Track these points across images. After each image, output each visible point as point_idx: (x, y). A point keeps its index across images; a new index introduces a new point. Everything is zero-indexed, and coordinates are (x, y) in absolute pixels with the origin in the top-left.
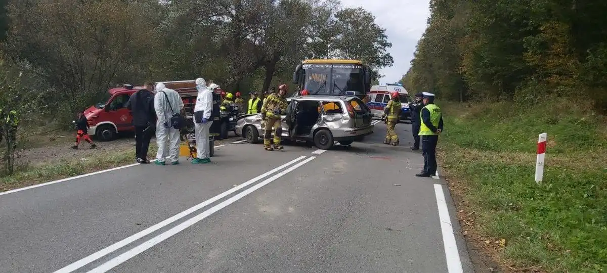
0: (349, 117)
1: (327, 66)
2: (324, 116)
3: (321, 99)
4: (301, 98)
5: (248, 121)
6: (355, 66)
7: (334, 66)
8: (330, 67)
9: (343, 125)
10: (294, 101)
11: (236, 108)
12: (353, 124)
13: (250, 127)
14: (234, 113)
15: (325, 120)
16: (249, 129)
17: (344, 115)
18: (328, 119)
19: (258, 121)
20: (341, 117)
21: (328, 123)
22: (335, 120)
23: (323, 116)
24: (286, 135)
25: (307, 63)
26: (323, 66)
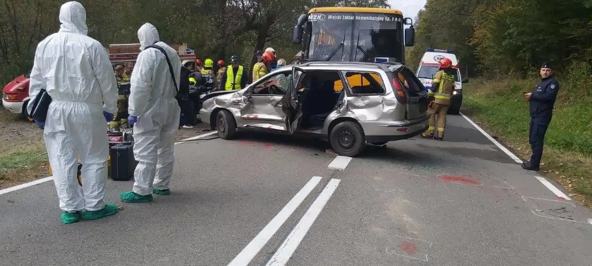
0: (395, 100)
1: (347, 18)
2: (350, 98)
3: (343, 67)
4: (308, 66)
5: (219, 102)
6: (391, 18)
7: (357, 17)
8: (352, 18)
9: (384, 116)
10: (297, 69)
11: (211, 81)
12: (402, 113)
13: (222, 112)
14: (208, 88)
15: (351, 106)
16: (221, 116)
17: (387, 97)
18: (356, 104)
19: (236, 104)
20: (380, 101)
21: (354, 110)
22: (368, 106)
23: (347, 98)
24: (282, 128)
25: (314, 13)
26: (339, 17)
